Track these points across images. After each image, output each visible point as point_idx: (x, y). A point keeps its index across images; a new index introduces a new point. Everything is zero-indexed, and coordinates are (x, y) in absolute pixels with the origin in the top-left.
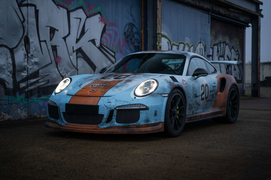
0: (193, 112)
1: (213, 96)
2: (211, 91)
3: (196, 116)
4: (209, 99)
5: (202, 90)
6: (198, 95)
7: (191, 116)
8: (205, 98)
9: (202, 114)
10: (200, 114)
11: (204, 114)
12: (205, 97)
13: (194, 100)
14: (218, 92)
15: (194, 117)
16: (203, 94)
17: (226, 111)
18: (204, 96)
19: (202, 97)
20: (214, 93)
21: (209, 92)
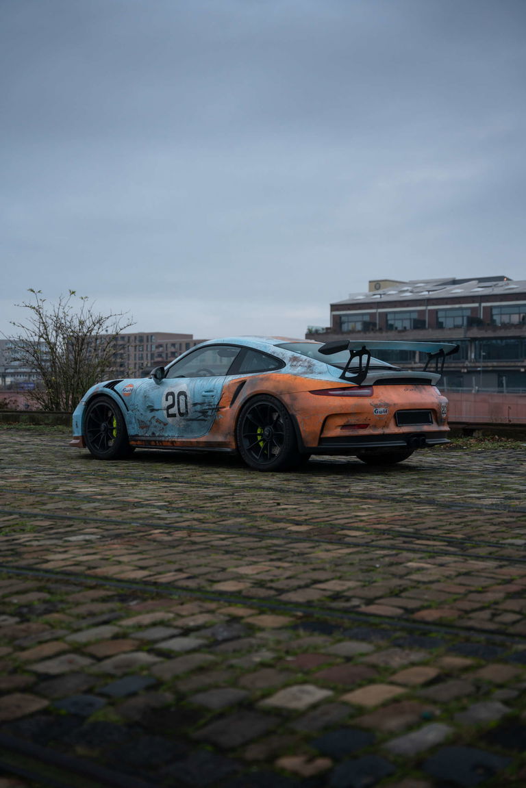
0: (153, 434)
1: (204, 412)
2: (195, 404)
3: (161, 441)
4: (190, 416)
5: (167, 400)
6: (156, 407)
7: (148, 438)
8: (178, 415)
9: (176, 440)
10: (170, 439)
11: (179, 440)
12: (177, 412)
13: (150, 415)
14: (224, 407)
15: (155, 441)
16: (171, 406)
17: (234, 444)
18: (174, 410)
19: (168, 413)
20: (207, 407)
21: (188, 404)
